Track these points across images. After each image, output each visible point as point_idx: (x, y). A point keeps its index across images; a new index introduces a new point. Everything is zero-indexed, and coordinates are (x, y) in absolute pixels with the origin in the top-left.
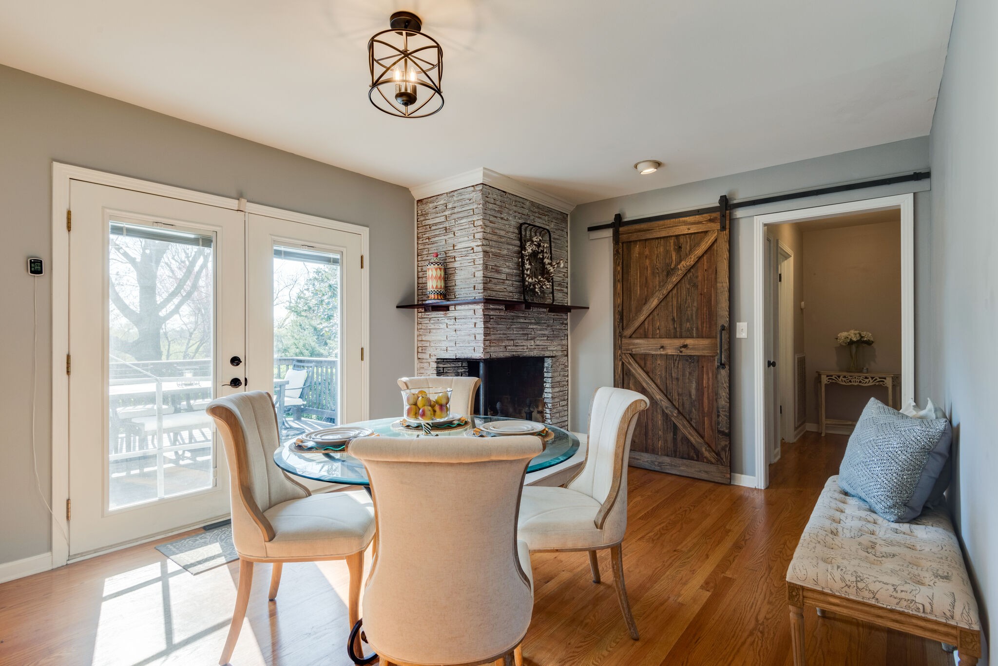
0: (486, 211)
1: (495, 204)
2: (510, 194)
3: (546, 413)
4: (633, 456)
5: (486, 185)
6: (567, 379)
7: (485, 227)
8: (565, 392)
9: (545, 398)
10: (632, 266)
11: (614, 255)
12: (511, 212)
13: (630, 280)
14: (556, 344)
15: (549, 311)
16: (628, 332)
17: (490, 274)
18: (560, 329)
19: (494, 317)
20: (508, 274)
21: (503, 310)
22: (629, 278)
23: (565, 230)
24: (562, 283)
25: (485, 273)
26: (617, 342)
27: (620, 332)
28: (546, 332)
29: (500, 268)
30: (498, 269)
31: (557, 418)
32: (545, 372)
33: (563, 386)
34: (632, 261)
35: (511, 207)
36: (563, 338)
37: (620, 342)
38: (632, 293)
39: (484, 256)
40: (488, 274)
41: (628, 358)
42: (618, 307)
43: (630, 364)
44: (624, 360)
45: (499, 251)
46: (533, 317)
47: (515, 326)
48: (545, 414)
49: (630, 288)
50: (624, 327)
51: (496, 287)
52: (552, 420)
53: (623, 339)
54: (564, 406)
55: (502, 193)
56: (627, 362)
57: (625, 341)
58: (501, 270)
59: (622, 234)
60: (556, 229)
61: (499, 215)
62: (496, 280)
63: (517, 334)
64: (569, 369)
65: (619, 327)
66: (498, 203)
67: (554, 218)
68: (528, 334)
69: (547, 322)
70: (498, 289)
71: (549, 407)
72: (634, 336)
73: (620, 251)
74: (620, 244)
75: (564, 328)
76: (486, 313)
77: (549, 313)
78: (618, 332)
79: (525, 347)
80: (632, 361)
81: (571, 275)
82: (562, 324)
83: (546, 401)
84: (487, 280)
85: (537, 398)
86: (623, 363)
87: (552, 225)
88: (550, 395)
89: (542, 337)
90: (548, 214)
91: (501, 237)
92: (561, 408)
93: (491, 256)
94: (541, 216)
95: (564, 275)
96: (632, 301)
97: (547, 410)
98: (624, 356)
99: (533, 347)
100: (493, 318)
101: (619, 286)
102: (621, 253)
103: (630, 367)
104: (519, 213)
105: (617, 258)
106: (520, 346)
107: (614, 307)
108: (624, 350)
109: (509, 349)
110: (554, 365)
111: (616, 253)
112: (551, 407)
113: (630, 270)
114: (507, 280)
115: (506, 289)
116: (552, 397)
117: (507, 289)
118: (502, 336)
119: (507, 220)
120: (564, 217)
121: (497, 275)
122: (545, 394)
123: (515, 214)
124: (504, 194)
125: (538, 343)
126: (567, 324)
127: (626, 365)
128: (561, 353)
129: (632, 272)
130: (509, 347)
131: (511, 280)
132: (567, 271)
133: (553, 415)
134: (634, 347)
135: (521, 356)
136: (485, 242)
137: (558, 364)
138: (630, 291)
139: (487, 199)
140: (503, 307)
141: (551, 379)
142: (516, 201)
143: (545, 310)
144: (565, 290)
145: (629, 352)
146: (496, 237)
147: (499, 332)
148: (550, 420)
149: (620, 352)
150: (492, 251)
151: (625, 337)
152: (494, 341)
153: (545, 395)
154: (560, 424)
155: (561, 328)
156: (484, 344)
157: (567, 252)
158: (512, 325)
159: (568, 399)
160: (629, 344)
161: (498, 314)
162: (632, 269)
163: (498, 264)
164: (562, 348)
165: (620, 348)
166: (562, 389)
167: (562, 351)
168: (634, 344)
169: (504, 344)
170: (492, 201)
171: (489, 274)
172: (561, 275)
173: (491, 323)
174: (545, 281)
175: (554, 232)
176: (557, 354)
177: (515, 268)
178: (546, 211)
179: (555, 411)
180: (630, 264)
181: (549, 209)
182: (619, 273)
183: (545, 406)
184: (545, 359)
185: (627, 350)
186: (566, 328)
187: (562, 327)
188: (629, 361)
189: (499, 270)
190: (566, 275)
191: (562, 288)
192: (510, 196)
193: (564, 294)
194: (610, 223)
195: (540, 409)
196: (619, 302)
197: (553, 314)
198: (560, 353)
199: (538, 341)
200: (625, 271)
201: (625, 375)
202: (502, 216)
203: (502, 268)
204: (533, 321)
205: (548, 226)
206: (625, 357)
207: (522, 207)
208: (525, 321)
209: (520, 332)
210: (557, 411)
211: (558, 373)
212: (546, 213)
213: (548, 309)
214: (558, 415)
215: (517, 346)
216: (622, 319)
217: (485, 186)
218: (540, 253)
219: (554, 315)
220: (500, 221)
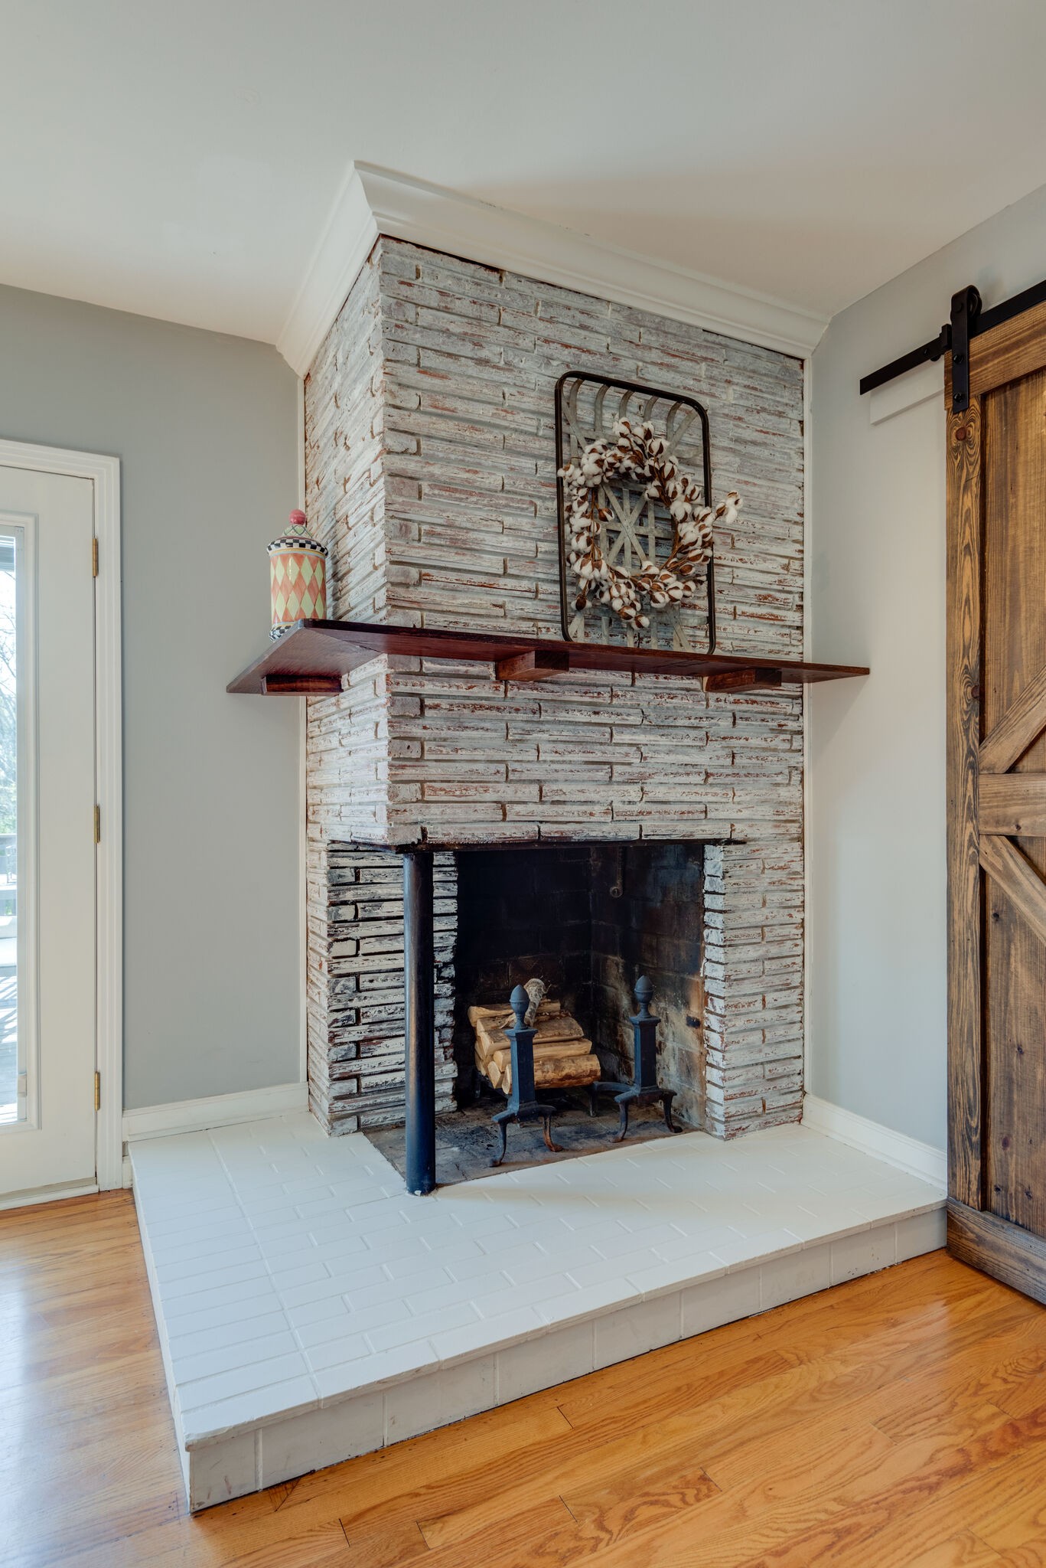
0: (401, 335)
1: (447, 310)
2: (518, 277)
3: (708, 1028)
4: (1023, 1254)
5: (399, 241)
6: (797, 917)
7: (395, 388)
8: (789, 961)
9: (706, 977)
10: (1021, 479)
11: (952, 452)
12: (526, 342)
13: (1015, 537)
14: (748, 798)
15: (713, 687)
16: (1001, 750)
17: (423, 553)
18: (765, 749)
19: (444, 703)
20: (507, 558)
21: (486, 678)
22: (1011, 532)
23: (794, 415)
24: (778, 595)
25: (395, 549)
26: (961, 790)
27: (970, 753)
28: (702, 759)
29: (472, 535)
30: (462, 535)
31: (751, 1048)
32: (707, 892)
33: (782, 942)
34: (1022, 459)
35: (522, 323)
36: (779, 779)
37: (970, 793)
38: (1022, 591)
39: (392, 490)
40: (413, 552)
41: (1000, 856)
42: (966, 654)
43: (1009, 876)
44: (986, 860)
45: (466, 475)
46: (632, 707)
47: (546, 736)
48: (707, 1032)
49: (1015, 571)
50: (988, 732)
51: (454, 598)
52: (727, 1055)
53: (982, 780)
54: (785, 1007)
55: (483, 273)
56: (998, 872)
57: (990, 785)
58: (475, 541)
59: (983, 361)
60: (748, 410)
61: (467, 349)
62: (453, 576)
63: (558, 762)
64: (807, 882)
65: (966, 731)
66: (463, 306)
67: (740, 370)
68: (611, 764)
69: (705, 723)
70: (463, 605)
71: (718, 1011)
72: (1027, 764)
73: (975, 432)
74: (975, 403)
75: (787, 746)
76: (401, 688)
77: (713, 696)
78: (962, 751)
79: (597, 809)
80: (1016, 865)
81: (815, 564)
82: (780, 729)
83: (709, 986)
84: (406, 575)
85: (687, 977)
86: (983, 875)
87: (730, 396)
88: (719, 972)
89: (676, 774)
90: (710, 355)
91: (475, 424)
92: (770, 1015)
93: (426, 489)
94: (673, 361)
95: (786, 567)
96: (1023, 622)
97: (712, 1017)
98: (985, 846)
99: (636, 808)
100: (436, 707)
101: (967, 572)
102: (977, 440)
103: (1009, 892)
104: (567, 346)
105: (962, 462)
106: (574, 803)
107: (951, 655)
108: (986, 823)
109: (517, 814)
110: (737, 871)
111: (959, 439)
112: (722, 1012)
113: (1012, 501)
114: (505, 574)
115: (501, 607)
116: (727, 979)
117: (508, 606)
118: (480, 767)
119: (509, 367)
120: (786, 369)
121: (457, 558)
122: (708, 965)
123: (547, 350)
124: (494, 277)
125: (660, 793)
126: (801, 733)
127: (994, 880)
128: (771, 831)
129: (1021, 508)
130: (518, 808)
131: (529, 578)
132: (802, 552)
133: (733, 1038)
134: (1028, 808)
135: (576, 838)
136: (396, 442)
137: (754, 866)
138: (1014, 584)
139: (405, 291)
140: (488, 669)
141: (721, 917)
142: (548, 304)
143: (695, 683)
144: (792, 617)
145: (1005, 830)
146: (451, 424)
147: (463, 755)
148: (720, 1055)
149: (970, 828)
150: (433, 475)
151: (992, 771)
152: (444, 785)
153: (707, 969)
154: (768, 1067)
155: (772, 745)
156: (392, 795)
157: (801, 487)
158: (529, 733)
159: (802, 984)
160: (1008, 799)
161: (463, 692)
162: (1021, 493)
163: (461, 521)
164: (778, 813)
165: (973, 814)
166: (774, 950)
167: (778, 823)
168: (1026, 799)
169: (490, 796)
170: (434, 299)
171: (416, 554)
172: (768, 566)
173: (426, 722)
174: (667, 577)
175: (740, 419)
176: (751, 833)
177: (547, 534)
178: (699, 346)
179: (740, 1023)
180: (1015, 473)
181: (713, 338)
182: (967, 519)
183: (706, 1004)
184: (708, 848)
185: (998, 823)
186: (796, 745)
187: (778, 742)
188: (1006, 866)
189: (464, 542)
190: (795, 565)
191: (776, 612)
192: (524, 287)
193: (787, 631)
194: (935, 333)
195: (694, 1011)
196: (967, 634)
197: (732, 698)
198: (767, 830)
199: (663, 789)
200: (991, 508)
201: (991, 920)
202: (484, 353)
203: (481, 536)
204: (635, 719)
205: (713, 395)
206: (989, 849)
207: (583, 327)
208: (595, 719)
209: (568, 757)
210: (752, 1025)
211: (757, 899)
212: (700, 353)
213: (706, 679)
214: (756, 1037)
215: (558, 802)
216: (980, 695)
217: (394, 245)
218: (651, 479)
219: (736, 702)
220: (473, 369)
